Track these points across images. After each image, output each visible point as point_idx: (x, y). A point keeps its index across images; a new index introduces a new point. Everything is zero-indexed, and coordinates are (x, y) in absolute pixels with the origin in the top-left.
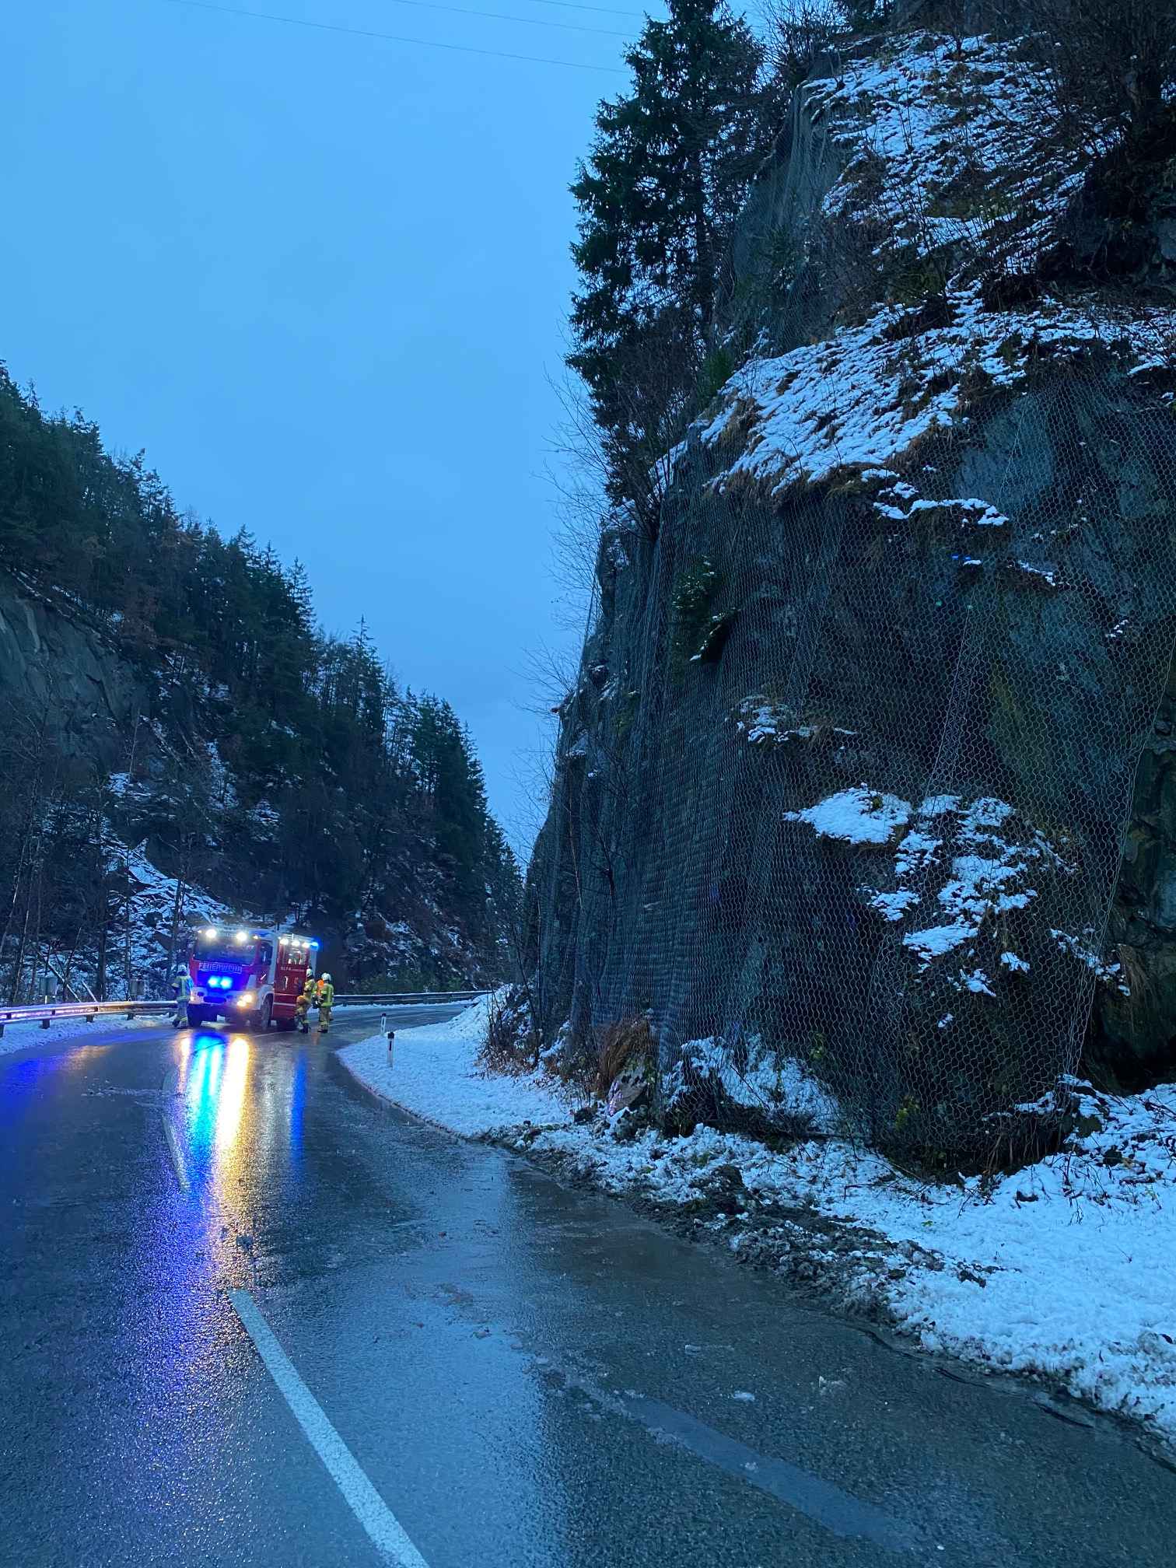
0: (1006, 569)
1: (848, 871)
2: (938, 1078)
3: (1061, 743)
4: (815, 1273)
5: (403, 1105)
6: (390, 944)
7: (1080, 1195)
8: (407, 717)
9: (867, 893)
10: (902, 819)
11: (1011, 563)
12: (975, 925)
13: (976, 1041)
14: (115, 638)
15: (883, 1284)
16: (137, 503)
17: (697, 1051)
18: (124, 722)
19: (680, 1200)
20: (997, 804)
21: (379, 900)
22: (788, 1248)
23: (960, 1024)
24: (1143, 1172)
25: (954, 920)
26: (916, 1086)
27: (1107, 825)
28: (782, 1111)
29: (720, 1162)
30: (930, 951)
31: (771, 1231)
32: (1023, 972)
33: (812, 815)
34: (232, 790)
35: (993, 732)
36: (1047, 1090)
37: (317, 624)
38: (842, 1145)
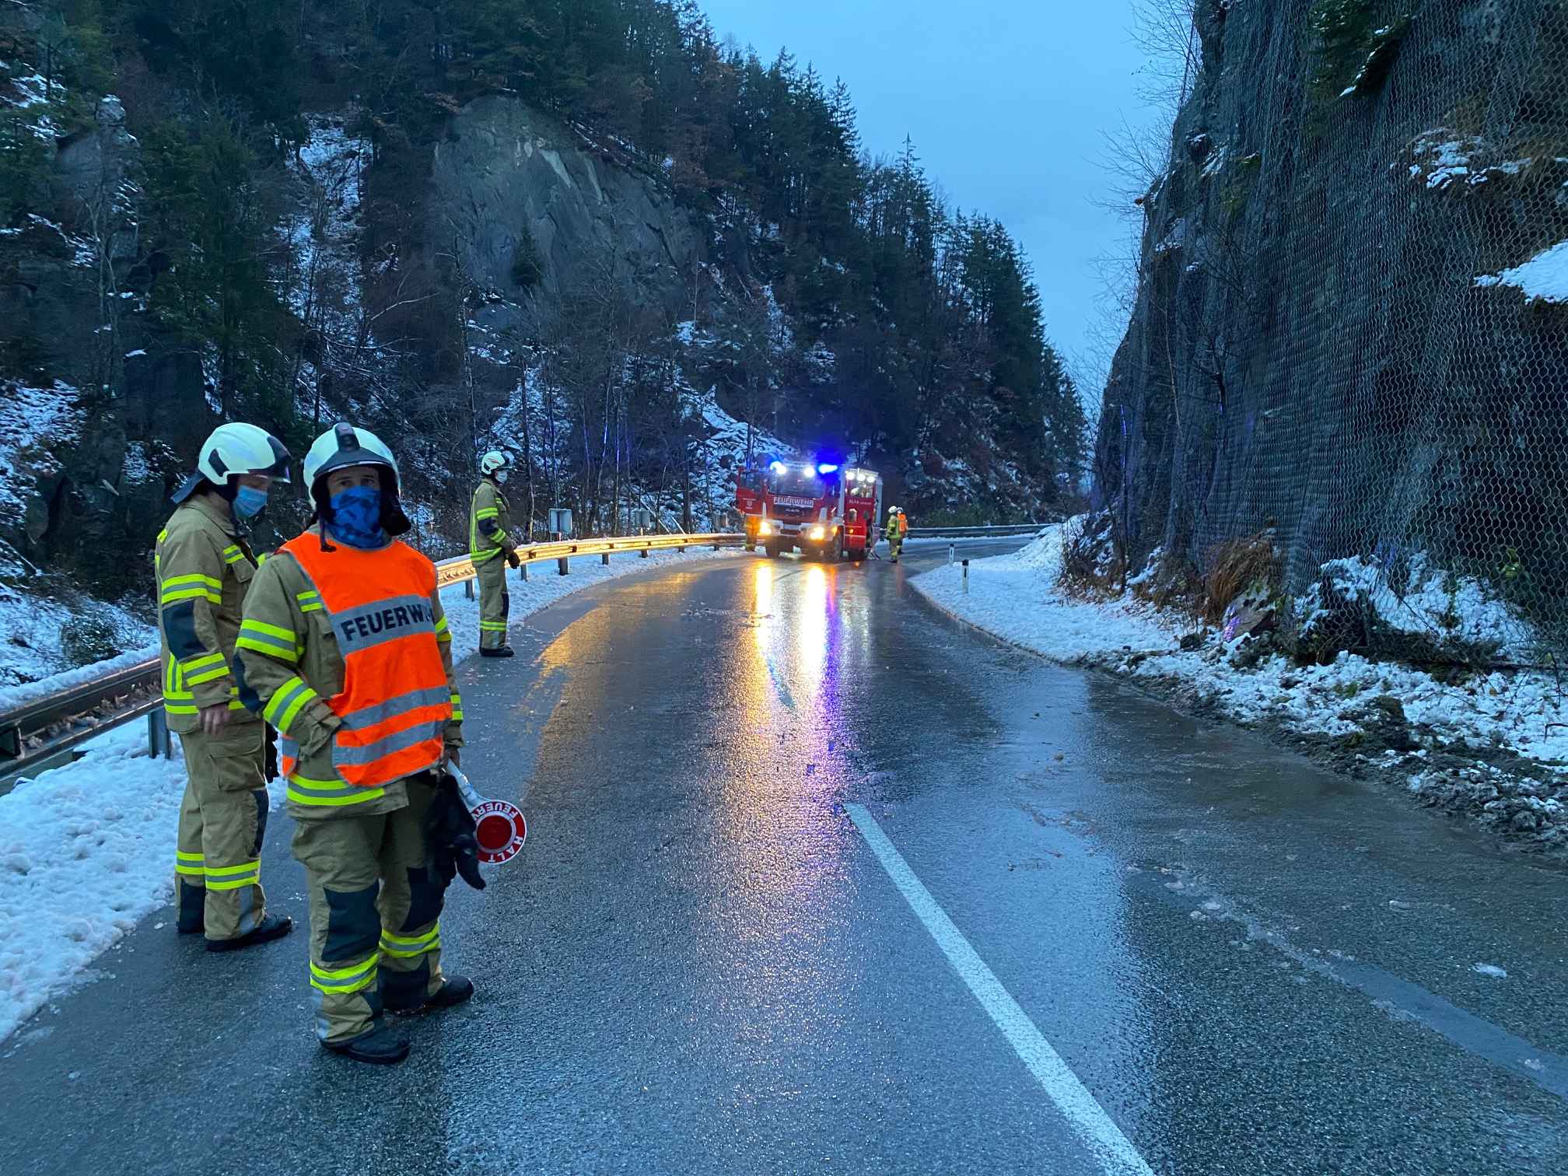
4: (1539, 824)
5: (987, 629)
6: (948, 481)
8: (957, 242)
14: (670, 184)
16: (677, 36)
17: (1342, 572)
18: (685, 269)
19: (1331, 733)
21: (936, 437)
22: (1495, 793)
28: (1458, 638)
29: (1375, 692)
31: (1463, 773)
33: (1518, 277)
34: (789, 333)
37: (862, 148)
38: (1540, 677)
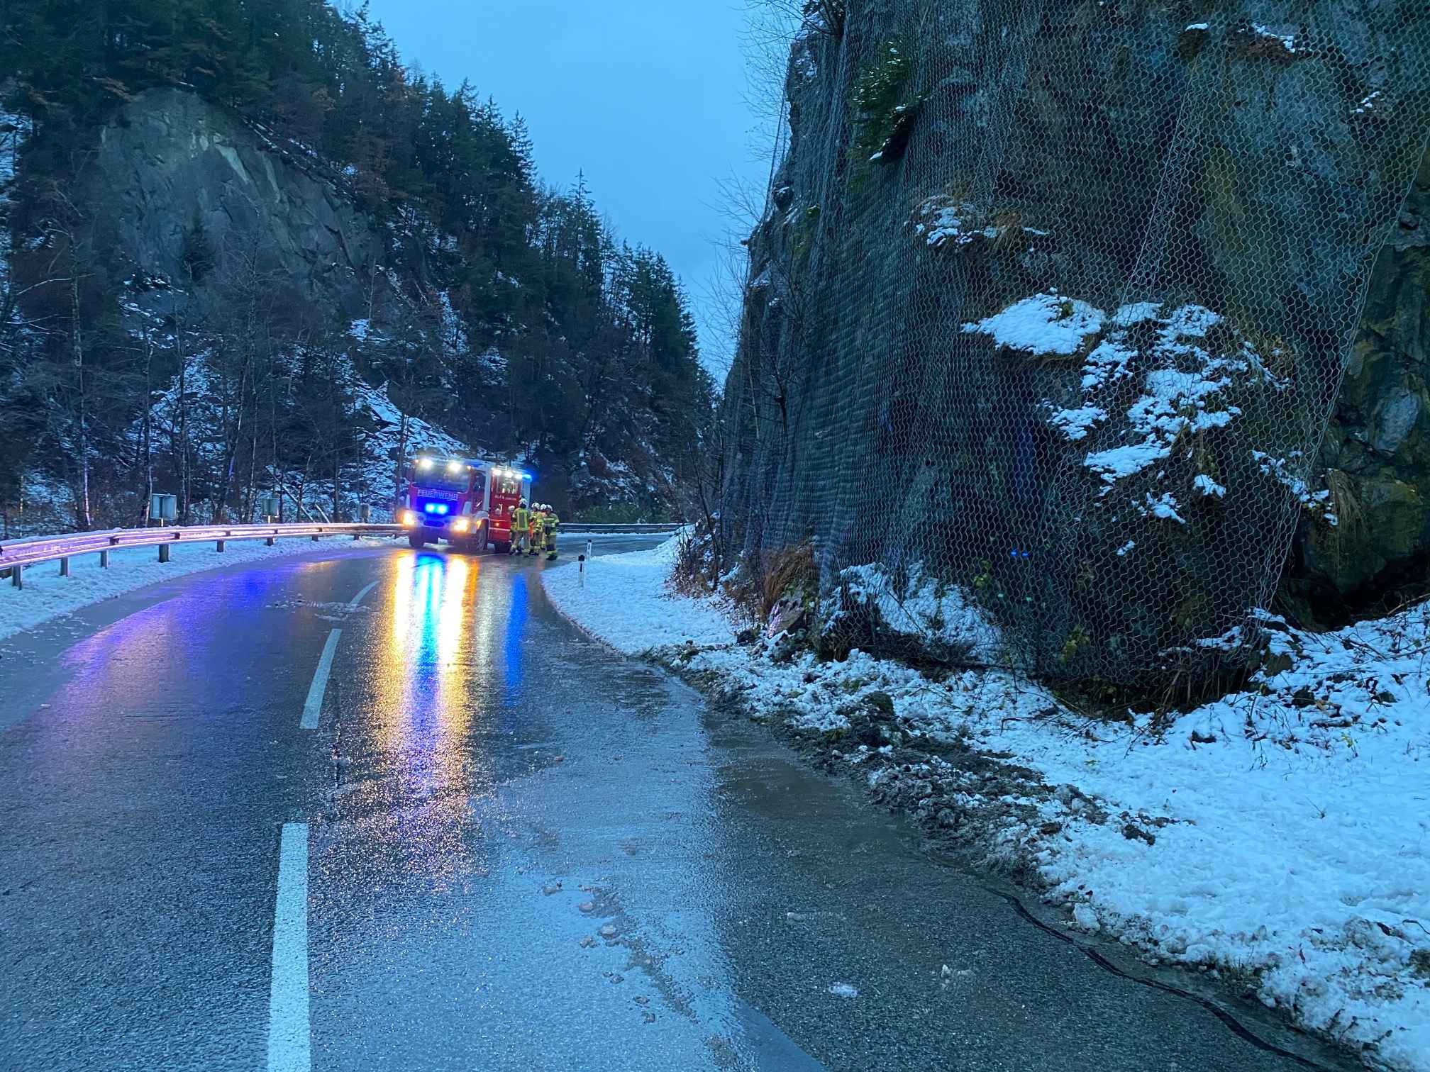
0: (1236, 34)
1: (1029, 385)
2: (1113, 609)
3: (1284, 240)
4: (957, 821)
6: (610, 481)
7: (1264, 737)
8: (624, 269)
9: (1047, 409)
10: (1094, 327)
11: (1244, 27)
12: (1167, 444)
13: (1160, 571)
14: (350, 190)
15: (1034, 840)
16: (364, 55)
17: (856, 577)
18: (362, 270)
19: (822, 729)
20: (1202, 312)
21: (601, 441)
22: (929, 790)
23: (1142, 553)
24: (1338, 715)
25: (1144, 439)
26: (1087, 617)
27: (1331, 333)
28: (940, 639)
29: (872, 688)
30: (1114, 472)
31: (914, 768)
32: (1219, 497)
33: (993, 325)
34: (464, 337)
35: (1204, 229)
36: (1235, 624)
37: (538, 177)
38: (1003, 676)
